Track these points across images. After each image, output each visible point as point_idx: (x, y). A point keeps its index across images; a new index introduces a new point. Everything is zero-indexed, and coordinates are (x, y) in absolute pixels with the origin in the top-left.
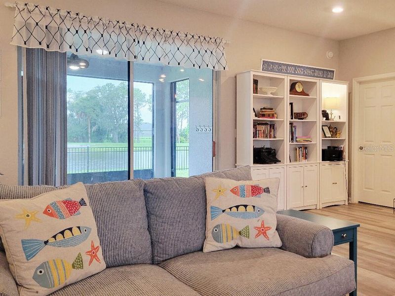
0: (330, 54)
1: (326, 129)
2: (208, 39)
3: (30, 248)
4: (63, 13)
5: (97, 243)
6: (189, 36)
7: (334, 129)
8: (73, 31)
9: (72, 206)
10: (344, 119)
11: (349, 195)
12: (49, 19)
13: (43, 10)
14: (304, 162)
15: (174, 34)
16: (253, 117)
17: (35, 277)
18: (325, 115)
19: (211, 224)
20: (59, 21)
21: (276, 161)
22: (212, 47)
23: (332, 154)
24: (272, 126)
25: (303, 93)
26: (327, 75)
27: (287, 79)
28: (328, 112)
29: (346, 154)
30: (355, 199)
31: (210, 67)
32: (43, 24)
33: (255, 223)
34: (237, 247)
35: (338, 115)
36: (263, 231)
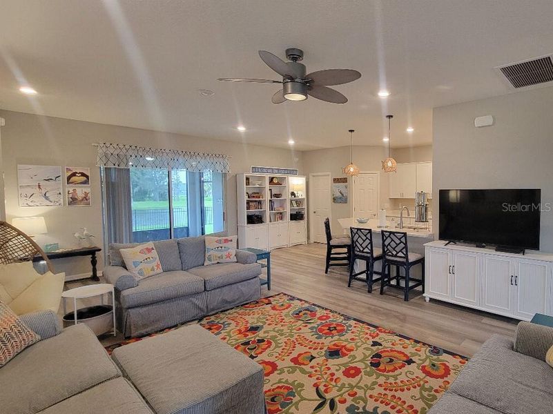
0: (296, 159)
1: (294, 202)
2: (217, 156)
3: (136, 264)
4: (127, 147)
5: (159, 263)
6: (206, 155)
7: (299, 202)
8: (134, 156)
9: (149, 250)
10: (304, 196)
11: (308, 238)
12: (119, 150)
13: (115, 146)
14: (281, 221)
15: (196, 154)
16: (246, 198)
17: (138, 273)
18: (293, 194)
19: (207, 255)
20: (125, 151)
21: (262, 222)
22: (221, 160)
23: (296, 217)
24: (260, 202)
25: (278, 184)
26: (293, 172)
27: (267, 176)
28: (295, 192)
29: (306, 216)
30: (312, 241)
31: (219, 171)
32: (116, 153)
33: (225, 253)
34: (218, 263)
35: (301, 194)
36: (228, 256)
